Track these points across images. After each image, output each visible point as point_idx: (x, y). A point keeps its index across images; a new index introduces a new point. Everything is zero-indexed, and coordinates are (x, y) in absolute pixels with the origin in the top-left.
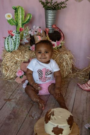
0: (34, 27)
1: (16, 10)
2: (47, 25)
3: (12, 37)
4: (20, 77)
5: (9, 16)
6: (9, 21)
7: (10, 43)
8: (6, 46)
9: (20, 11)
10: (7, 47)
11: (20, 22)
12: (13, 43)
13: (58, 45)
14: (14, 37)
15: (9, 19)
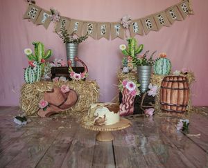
0: (56, 60)
1: (36, 45)
2: (68, 59)
3: (32, 69)
4: (44, 109)
5: (29, 51)
6: (28, 56)
7: (30, 75)
8: (26, 77)
9: (40, 47)
10: (27, 79)
11: (40, 57)
12: (34, 75)
13: (82, 76)
14: (35, 69)
15: (28, 54)
